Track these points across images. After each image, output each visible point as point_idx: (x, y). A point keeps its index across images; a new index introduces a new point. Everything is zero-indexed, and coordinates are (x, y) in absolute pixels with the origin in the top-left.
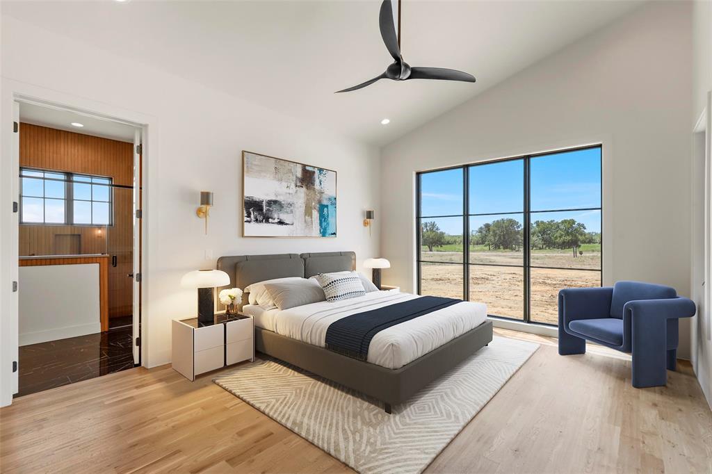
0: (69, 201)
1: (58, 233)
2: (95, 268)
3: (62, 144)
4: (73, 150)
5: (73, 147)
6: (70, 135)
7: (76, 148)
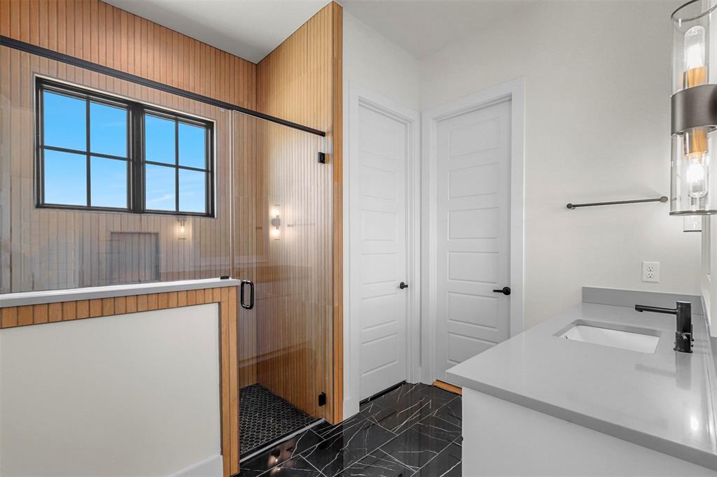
0: (136, 164)
1: (117, 229)
2: (207, 316)
3: (124, 40)
4: (144, 54)
5: (144, 50)
6: (138, 24)
7: (151, 54)
